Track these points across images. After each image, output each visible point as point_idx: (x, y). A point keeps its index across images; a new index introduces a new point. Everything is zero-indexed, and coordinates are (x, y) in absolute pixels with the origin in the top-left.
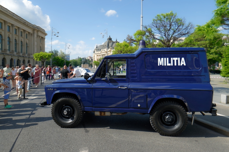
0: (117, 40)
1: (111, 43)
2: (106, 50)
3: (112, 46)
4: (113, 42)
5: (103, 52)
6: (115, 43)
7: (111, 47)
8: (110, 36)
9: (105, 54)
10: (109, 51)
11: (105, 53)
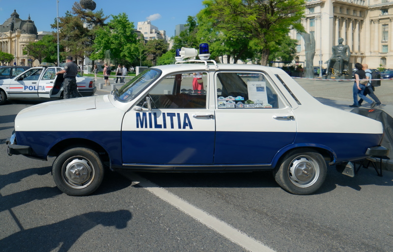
0: (30, 18)
1: (19, 23)
2: (9, 35)
3: (20, 28)
4: (23, 22)
5: (3, 37)
6: (28, 23)
7: (18, 30)
8: (15, 11)
9: (7, 42)
10: (16, 36)
11: (7, 40)
